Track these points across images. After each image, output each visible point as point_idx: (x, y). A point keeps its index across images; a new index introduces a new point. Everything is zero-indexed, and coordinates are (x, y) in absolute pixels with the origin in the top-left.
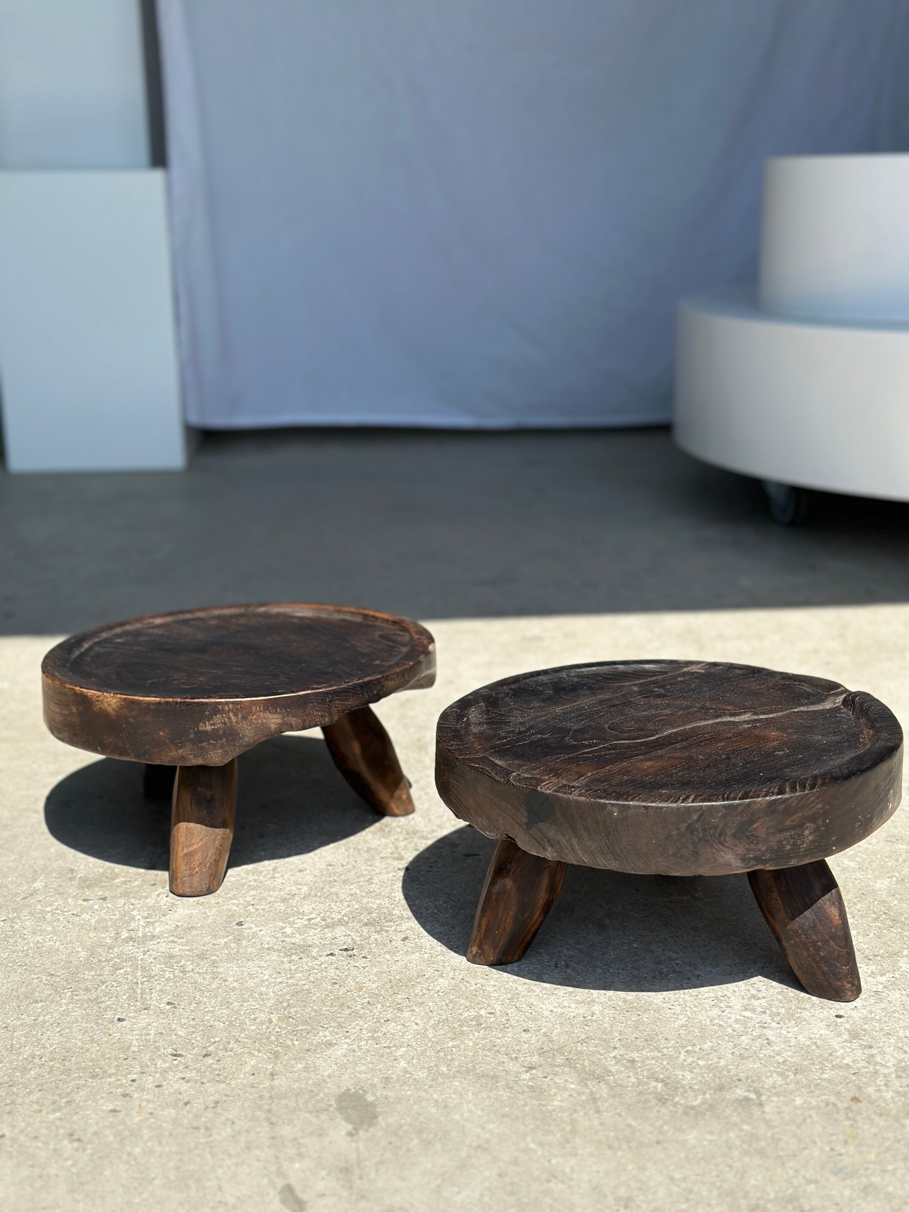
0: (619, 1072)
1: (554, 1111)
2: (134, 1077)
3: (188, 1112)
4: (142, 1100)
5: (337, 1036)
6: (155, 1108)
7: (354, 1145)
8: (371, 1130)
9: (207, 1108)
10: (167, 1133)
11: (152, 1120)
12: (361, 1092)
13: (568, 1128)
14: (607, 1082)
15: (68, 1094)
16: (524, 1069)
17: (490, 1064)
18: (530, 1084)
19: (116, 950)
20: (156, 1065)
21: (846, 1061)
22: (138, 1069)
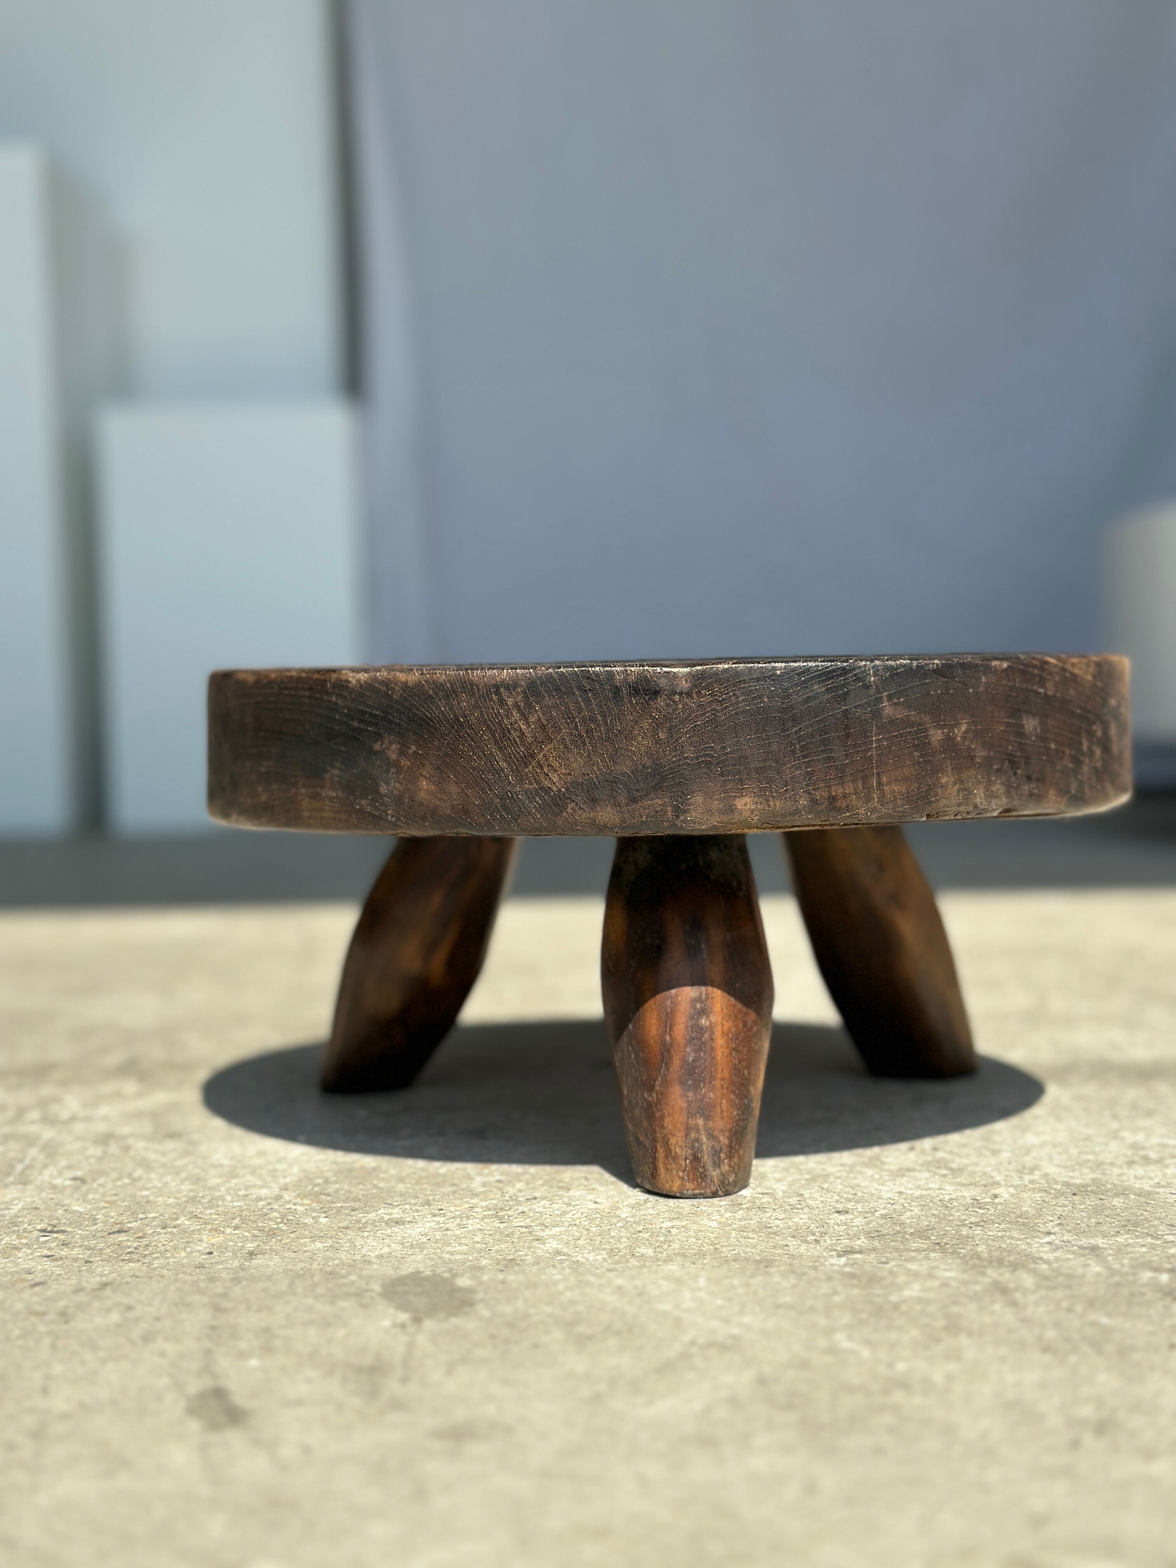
0: (1057, 1259)
1: (903, 1302)
3: (34, 1295)
5: (416, 1214)
7: (404, 1339)
8: (454, 1321)
12: (446, 1275)
13: (941, 1323)
14: (1034, 1272)
16: (834, 1253)
17: (755, 1247)
18: (847, 1269)
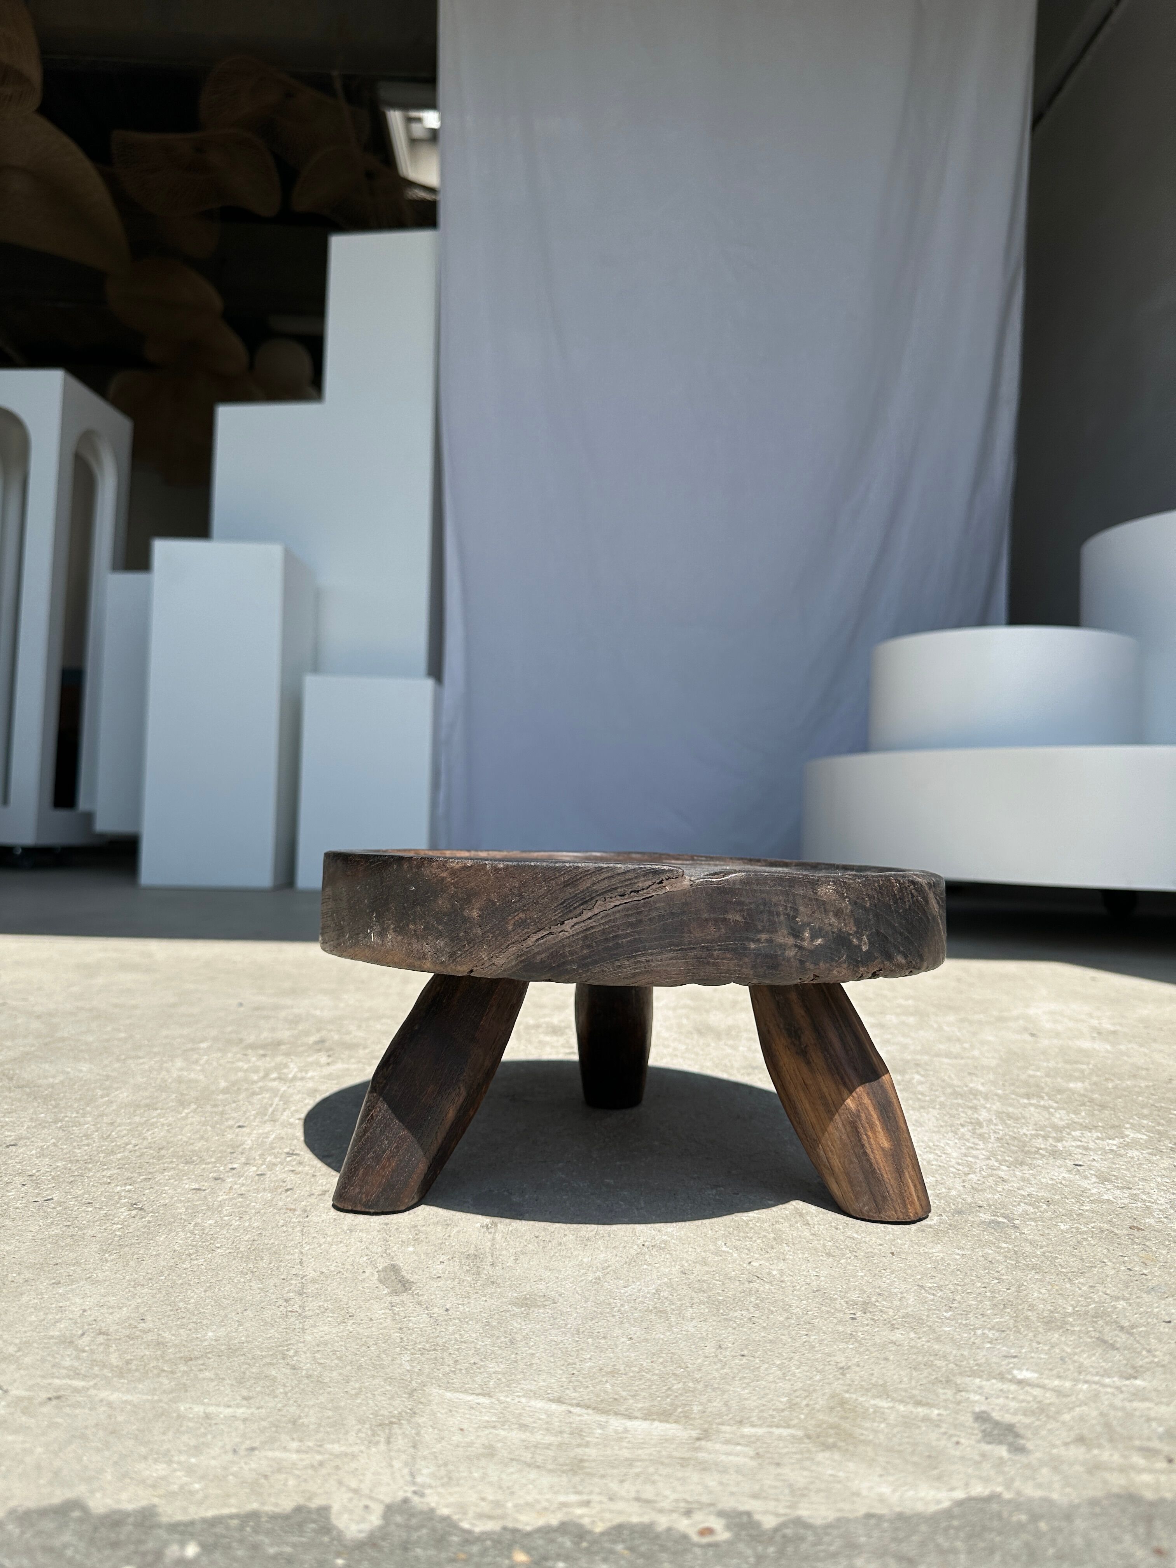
1: (751, 1221)
2: (235, 1166)
3: (287, 1197)
4: (236, 1184)
6: (249, 1191)
7: (490, 1236)
9: (311, 1195)
10: (253, 1211)
11: (241, 1200)
15: (150, 1173)
19: (260, 1084)
20: (265, 1159)
21: (1106, 1197)
22: (243, 1160)
